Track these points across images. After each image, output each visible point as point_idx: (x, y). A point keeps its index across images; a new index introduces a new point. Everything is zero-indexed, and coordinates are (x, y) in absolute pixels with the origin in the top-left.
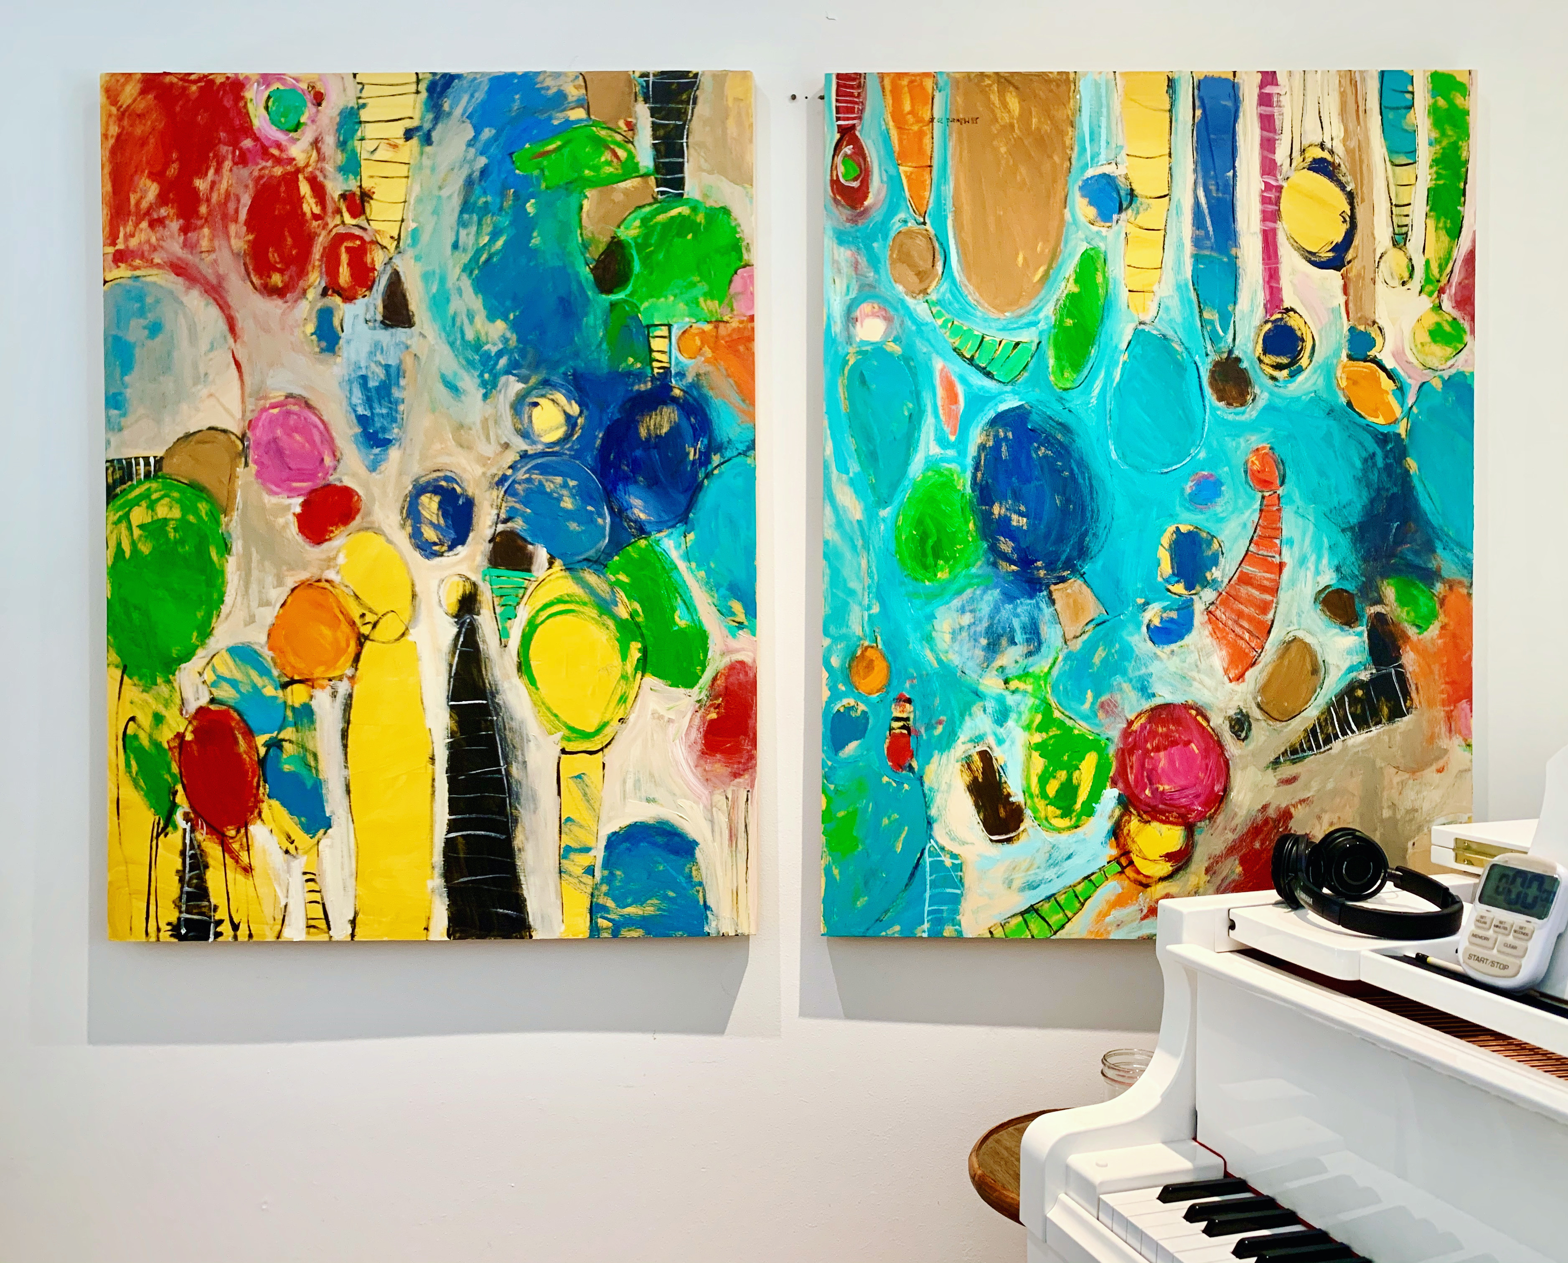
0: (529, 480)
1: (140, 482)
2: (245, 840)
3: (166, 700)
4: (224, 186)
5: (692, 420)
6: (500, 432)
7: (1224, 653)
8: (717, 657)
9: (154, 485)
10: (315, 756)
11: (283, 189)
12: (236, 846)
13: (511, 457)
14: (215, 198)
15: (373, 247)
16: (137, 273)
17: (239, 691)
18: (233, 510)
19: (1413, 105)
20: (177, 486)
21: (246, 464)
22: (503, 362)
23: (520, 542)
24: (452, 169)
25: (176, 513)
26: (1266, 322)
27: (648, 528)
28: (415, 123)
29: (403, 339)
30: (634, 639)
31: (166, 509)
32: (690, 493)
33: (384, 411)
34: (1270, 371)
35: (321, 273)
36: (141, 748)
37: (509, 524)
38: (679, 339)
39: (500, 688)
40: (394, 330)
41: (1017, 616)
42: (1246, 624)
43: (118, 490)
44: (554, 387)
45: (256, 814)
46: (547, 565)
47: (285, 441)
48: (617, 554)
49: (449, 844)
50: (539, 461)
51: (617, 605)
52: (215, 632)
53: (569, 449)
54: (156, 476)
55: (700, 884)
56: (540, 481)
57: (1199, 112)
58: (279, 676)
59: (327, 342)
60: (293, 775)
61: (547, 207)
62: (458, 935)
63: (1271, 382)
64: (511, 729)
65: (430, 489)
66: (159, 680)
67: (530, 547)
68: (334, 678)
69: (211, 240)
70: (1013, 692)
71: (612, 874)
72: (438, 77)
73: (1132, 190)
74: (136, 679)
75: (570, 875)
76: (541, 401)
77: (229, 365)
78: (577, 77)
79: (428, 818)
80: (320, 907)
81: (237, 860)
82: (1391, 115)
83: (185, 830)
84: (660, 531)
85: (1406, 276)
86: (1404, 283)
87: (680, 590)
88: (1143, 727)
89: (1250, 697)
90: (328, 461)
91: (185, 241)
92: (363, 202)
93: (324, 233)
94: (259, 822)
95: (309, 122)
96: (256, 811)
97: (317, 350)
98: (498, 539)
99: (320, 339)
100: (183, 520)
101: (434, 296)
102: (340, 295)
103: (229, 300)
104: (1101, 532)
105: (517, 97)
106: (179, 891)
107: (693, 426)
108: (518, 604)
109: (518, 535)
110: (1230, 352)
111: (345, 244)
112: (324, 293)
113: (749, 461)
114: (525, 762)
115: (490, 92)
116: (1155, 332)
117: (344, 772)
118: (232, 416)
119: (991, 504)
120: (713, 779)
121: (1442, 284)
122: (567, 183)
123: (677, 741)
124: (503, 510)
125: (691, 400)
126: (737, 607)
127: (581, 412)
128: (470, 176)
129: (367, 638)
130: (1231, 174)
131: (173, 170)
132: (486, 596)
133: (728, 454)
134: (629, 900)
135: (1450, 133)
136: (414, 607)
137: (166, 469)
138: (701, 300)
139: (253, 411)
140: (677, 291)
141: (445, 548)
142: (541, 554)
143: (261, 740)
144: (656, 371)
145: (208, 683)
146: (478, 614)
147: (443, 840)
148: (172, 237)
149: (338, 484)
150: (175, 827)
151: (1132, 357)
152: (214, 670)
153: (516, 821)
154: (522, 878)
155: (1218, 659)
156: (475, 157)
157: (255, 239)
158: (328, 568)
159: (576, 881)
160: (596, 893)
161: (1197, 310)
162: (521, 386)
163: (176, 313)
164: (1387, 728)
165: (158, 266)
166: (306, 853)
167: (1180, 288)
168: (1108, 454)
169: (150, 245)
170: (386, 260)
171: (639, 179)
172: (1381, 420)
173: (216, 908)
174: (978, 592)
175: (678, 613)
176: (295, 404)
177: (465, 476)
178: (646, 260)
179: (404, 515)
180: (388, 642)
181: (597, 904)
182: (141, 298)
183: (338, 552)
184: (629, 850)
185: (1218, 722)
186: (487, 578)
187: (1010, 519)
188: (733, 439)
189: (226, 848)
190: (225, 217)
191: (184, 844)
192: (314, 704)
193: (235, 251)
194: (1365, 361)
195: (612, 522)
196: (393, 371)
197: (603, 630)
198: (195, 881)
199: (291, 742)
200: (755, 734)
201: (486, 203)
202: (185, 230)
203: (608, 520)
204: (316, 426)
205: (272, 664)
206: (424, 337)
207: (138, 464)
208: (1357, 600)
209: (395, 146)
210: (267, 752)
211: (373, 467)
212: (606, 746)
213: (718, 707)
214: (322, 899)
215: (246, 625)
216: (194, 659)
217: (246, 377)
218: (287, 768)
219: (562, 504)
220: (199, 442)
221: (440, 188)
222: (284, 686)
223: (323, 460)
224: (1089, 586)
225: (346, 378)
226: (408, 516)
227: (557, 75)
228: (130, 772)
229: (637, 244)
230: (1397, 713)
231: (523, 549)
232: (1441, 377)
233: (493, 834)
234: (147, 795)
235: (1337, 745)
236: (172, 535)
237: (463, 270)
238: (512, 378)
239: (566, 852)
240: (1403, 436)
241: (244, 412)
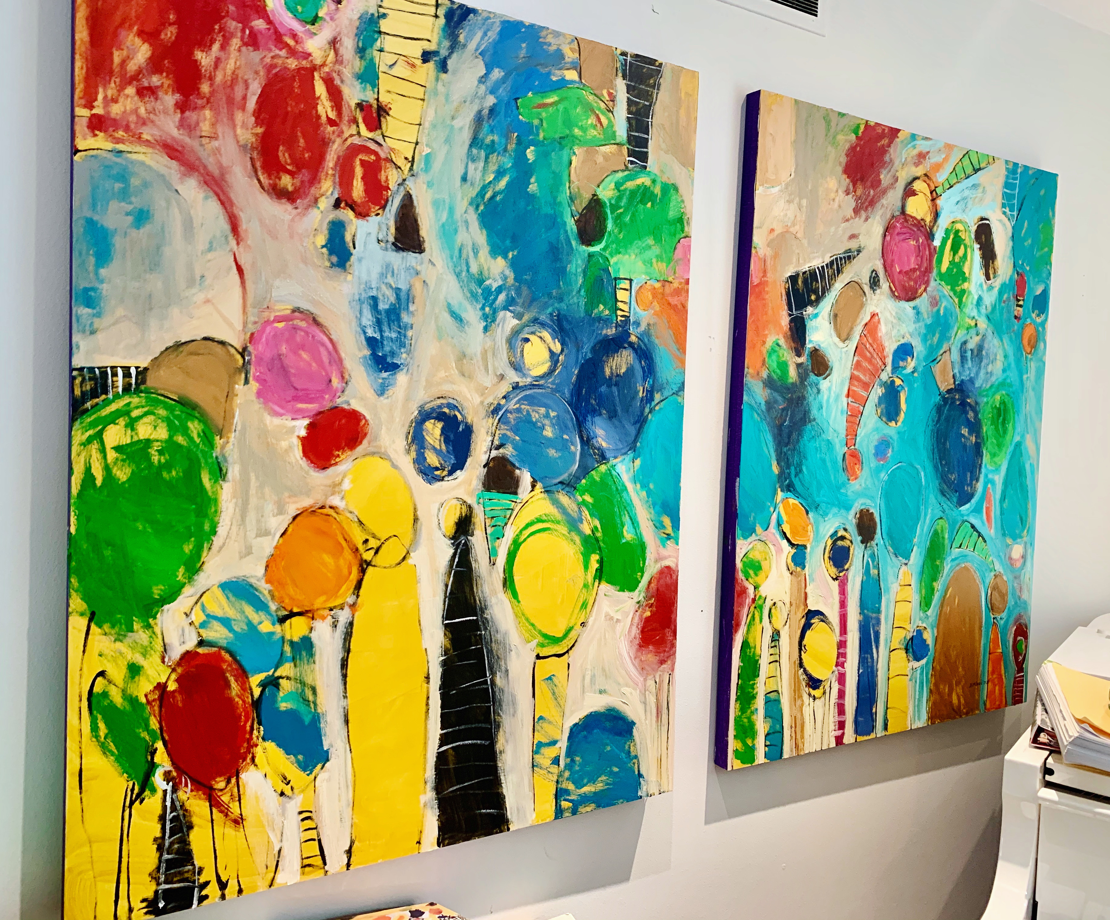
0: (519, 410)
1: (117, 396)
2: (235, 790)
3: (145, 648)
4: (230, 66)
5: (643, 363)
6: (496, 364)
7: (880, 335)
8: (652, 564)
9: (135, 400)
10: (314, 690)
11: (296, 85)
12: (225, 798)
13: (505, 388)
14: (219, 78)
15: (388, 165)
16: (120, 147)
17: (231, 630)
18: (230, 431)
19: (766, 736)
20: (161, 402)
21: (247, 381)
22: (502, 297)
23: (509, 467)
24: (465, 102)
25: (162, 433)
26: (847, 570)
27: (608, 455)
28: (432, 47)
29: (414, 264)
30: (594, 552)
31: (150, 429)
32: (638, 425)
33: (394, 335)
34: (847, 535)
35: (334, 183)
36: (112, 706)
37: (501, 450)
38: (637, 293)
39: (488, 603)
40: (405, 254)
41: (969, 368)
42: (868, 354)
43: (88, 405)
44: (543, 325)
45: (248, 760)
46: (530, 488)
47: (290, 361)
48: (584, 478)
49: (441, 758)
50: (528, 392)
51: (582, 523)
52: (205, 567)
53: (553, 383)
54: (138, 391)
55: (636, 757)
56: (528, 411)
57: (874, 710)
58: (278, 610)
59: (338, 257)
60: (291, 714)
61: (543, 155)
62: (447, 842)
63: (847, 527)
64: (496, 641)
65: (434, 415)
66: (136, 626)
67: (517, 472)
68: (335, 607)
69: (213, 125)
70: (974, 318)
71: (573, 761)
72: (455, 7)
73: (906, 653)
74: (106, 627)
75: (541, 768)
76: (531, 337)
77: (230, 268)
78: (573, 41)
79: (422, 736)
80: (316, 843)
81: (225, 812)
82: (778, 727)
83: (165, 791)
84: (615, 457)
85: (773, 611)
86: (775, 604)
87: (628, 508)
88: (920, 286)
89: (869, 302)
90: (336, 382)
91: (182, 120)
92: (379, 116)
93: (338, 141)
94: (252, 768)
95: (328, 18)
96: (250, 756)
97: (328, 264)
98: (491, 465)
99: (331, 252)
100: (170, 441)
101: (443, 225)
102: (353, 209)
103: (232, 196)
104: (930, 422)
105: (524, 45)
106: (157, 861)
107: (643, 368)
108: (506, 524)
109: (508, 460)
110: (866, 547)
111: (360, 157)
112: (337, 205)
113: (680, 399)
114: (507, 671)
115: (501, 33)
116: (900, 558)
117: (343, 703)
118: (230, 325)
119: (976, 442)
120: (647, 667)
121: (754, 605)
122: (561, 138)
123: (622, 638)
124: (496, 438)
125: (643, 346)
126: (667, 521)
127: (562, 350)
128: (480, 112)
129: (369, 564)
130: (861, 671)
131: (170, 33)
132: (479, 519)
133: (666, 393)
134: (585, 781)
135: (745, 720)
136: (415, 530)
137: (151, 381)
138: (654, 260)
139: (255, 323)
140: (636, 251)
141: (445, 473)
142: (526, 478)
143: (255, 680)
144: (619, 318)
145: (197, 624)
146: (472, 535)
147: (435, 755)
148: (165, 112)
149: (345, 406)
150: (154, 790)
151: (911, 541)
152: (203, 609)
153: (498, 726)
154: (502, 778)
155: (883, 329)
156: (486, 95)
157: (264, 134)
158: (333, 494)
159: (545, 772)
160: (560, 780)
161: (881, 575)
162: (516, 322)
163: (168, 202)
164: (800, 269)
165: (148, 143)
166: (303, 791)
167: (888, 590)
168: (925, 475)
169: (138, 116)
170: (400, 181)
171: (615, 146)
172: (791, 501)
173: (201, 870)
174: (984, 385)
175: (626, 528)
176: (302, 320)
177: (465, 404)
178: (617, 219)
179: (410, 440)
180: (390, 567)
181: (561, 789)
182: (123, 177)
183: (344, 477)
184: (585, 737)
185: (885, 285)
186: (481, 501)
187: (969, 433)
188: (670, 380)
189: (214, 802)
190: (230, 101)
191: (164, 807)
192: (314, 636)
193: (242, 143)
194: (798, 545)
195: (582, 449)
196: (403, 295)
197: (571, 545)
198: (176, 846)
199: (288, 678)
200: (676, 626)
201: (493, 141)
202: (182, 107)
203: (579, 447)
204: (323, 345)
205: (269, 598)
206: (434, 265)
207: (115, 374)
208: (810, 367)
209: (413, 66)
210: (262, 692)
211: (382, 390)
212: (571, 648)
213: (651, 606)
214: (318, 836)
215: (241, 558)
216: (180, 598)
217: (249, 284)
218: (283, 706)
219: (545, 433)
220: (191, 354)
221: (453, 118)
222: (282, 620)
223: (330, 381)
224: (938, 386)
225: (357, 297)
226: (413, 441)
227: (557, 34)
228: (97, 737)
229: (611, 204)
230: (793, 279)
231: (511, 474)
232: (757, 535)
233: (479, 742)
234: (118, 759)
235: (827, 260)
236: (155, 458)
237: (471, 204)
238: (509, 314)
239: (537, 748)
240: (779, 490)
241: (245, 324)
